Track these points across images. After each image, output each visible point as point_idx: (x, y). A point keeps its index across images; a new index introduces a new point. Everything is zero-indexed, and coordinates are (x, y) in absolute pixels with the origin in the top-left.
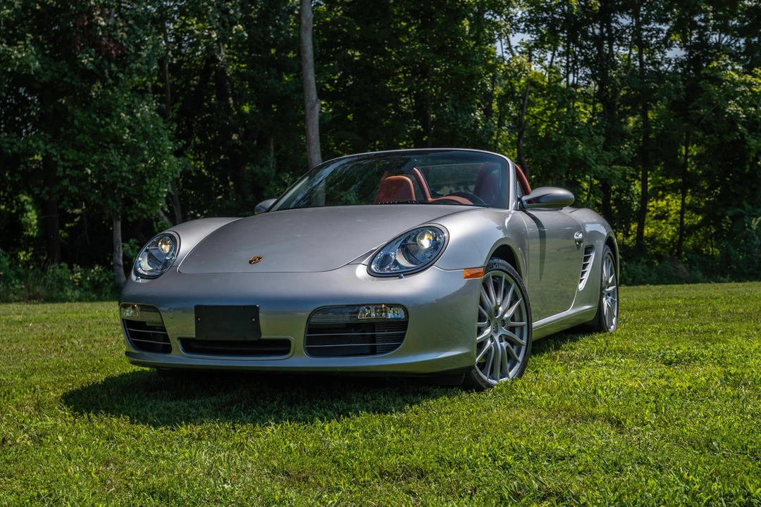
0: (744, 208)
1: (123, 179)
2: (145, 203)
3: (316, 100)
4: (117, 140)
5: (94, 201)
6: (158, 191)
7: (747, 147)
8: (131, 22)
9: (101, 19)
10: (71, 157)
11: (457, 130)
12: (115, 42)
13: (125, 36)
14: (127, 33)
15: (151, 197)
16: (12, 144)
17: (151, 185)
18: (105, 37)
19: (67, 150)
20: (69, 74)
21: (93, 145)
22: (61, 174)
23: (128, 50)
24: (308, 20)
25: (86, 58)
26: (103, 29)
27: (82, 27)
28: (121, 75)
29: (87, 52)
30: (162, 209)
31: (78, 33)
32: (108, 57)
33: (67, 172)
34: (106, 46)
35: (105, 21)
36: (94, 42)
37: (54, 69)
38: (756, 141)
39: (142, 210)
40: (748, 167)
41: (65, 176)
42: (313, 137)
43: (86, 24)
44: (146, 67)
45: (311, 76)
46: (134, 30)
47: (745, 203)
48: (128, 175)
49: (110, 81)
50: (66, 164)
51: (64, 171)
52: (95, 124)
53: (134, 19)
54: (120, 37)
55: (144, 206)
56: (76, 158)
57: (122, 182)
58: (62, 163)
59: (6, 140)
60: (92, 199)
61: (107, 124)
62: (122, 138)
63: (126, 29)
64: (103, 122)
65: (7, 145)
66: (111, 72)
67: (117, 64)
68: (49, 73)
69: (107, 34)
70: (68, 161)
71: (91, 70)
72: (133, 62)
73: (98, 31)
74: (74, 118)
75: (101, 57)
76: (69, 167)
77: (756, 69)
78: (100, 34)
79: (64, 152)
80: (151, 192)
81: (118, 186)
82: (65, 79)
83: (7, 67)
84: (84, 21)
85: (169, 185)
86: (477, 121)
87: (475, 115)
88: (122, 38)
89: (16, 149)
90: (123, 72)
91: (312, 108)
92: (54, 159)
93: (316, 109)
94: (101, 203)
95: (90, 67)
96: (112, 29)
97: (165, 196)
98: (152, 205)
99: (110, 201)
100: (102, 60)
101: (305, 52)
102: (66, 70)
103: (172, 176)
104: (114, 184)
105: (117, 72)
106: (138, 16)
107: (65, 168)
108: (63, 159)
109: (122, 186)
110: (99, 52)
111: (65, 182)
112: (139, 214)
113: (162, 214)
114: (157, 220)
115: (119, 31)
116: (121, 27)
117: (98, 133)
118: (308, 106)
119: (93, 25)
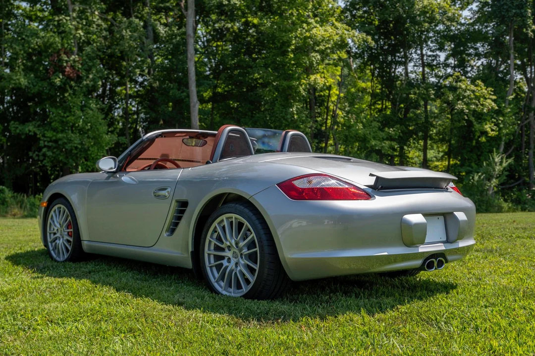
0: (472, 168)
1: (76, 148)
2: (90, 162)
3: (197, 102)
5: (61, 160)
7: (473, 129)
8: (85, 58)
9: (65, 56)
10: (48, 135)
12: (74, 69)
13: (80, 66)
14: (81, 64)
15: (93, 158)
18: (68, 66)
19: (47, 131)
21: (61, 128)
22: (43, 145)
24: (191, 55)
25: (57, 79)
26: (67, 62)
27: (54, 61)
29: (57, 76)
31: (52, 65)
32: (69, 78)
33: (46, 143)
34: (68, 72)
35: (68, 57)
36: (62, 70)
37: (40, 85)
38: (480, 125)
40: (474, 142)
41: (45, 146)
45: (193, 88)
46: (86, 62)
47: (473, 164)
49: (71, 92)
50: (45, 139)
51: (44, 143)
53: (86, 56)
54: (77, 67)
56: (51, 136)
57: (76, 150)
58: (42, 138)
59: (13, 126)
60: (60, 159)
61: (68, 117)
63: (81, 62)
64: (66, 115)
66: (71, 87)
67: (76, 82)
68: (37, 87)
70: (48, 137)
71: (59, 86)
72: (85, 80)
73: (63, 63)
75: (65, 78)
77: (478, 81)
78: (65, 65)
82: (46, 91)
83: (10, 84)
84: (55, 58)
89: (18, 131)
90: (78, 87)
91: (194, 106)
92: (38, 136)
93: (196, 107)
95: (59, 84)
96: (72, 62)
99: (70, 160)
100: (66, 80)
101: (190, 74)
104: (71, 150)
105: (75, 86)
106: (89, 54)
107: (45, 141)
108: (44, 136)
110: (64, 75)
111: (44, 150)
115: (77, 63)
116: (78, 61)
117: (63, 122)
118: (192, 105)
119: (60, 60)
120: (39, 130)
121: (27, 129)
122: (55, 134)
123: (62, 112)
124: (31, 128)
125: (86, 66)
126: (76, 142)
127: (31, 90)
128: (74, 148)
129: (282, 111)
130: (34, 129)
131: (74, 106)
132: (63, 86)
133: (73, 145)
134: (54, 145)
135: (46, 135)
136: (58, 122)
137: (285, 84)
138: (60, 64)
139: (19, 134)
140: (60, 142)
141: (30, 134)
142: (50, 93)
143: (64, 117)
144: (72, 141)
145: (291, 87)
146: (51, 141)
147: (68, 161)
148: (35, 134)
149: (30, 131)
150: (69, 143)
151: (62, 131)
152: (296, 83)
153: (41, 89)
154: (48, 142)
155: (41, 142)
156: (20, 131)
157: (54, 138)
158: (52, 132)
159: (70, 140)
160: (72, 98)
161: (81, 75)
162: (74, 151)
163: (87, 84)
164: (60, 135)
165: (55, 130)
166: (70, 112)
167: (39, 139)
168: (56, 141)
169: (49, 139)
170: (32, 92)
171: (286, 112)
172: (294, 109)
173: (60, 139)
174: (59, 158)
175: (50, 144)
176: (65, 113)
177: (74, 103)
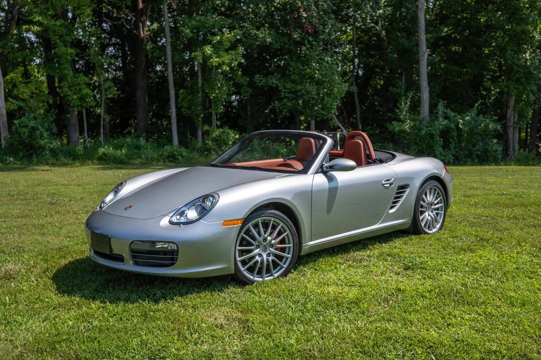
1: (313, 99)
2: (325, 111)
3: (426, 51)
4: (312, 78)
5: (300, 110)
6: (331, 105)
8: (321, 13)
9: (304, 13)
10: (288, 87)
11: (514, 65)
12: (312, 24)
13: (317, 21)
14: (318, 19)
15: (328, 108)
16: (261, 80)
17: (328, 101)
18: (306, 22)
19: (287, 83)
20: (288, 44)
21: (299, 80)
23: (319, 29)
24: (422, 4)
25: (296, 34)
26: (306, 18)
27: (295, 18)
28: (314, 43)
29: (297, 31)
30: (335, 114)
31: (292, 21)
32: (308, 33)
33: (287, 95)
34: (307, 28)
35: (306, 14)
36: (301, 26)
37: (281, 41)
39: (324, 115)
41: (285, 97)
42: (423, 72)
43: (296, 16)
44: (328, 37)
45: (423, 37)
46: (323, 17)
48: (315, 97)
49: (309, 46)
50: (286, 91)
52: (300, 69)
53: (323, 11)
54: (314, 22)
55: (324, 113)
56: (291, 87)
57: (313, 100)
58: (283, 90)
59: (258, 79)
60: (299, 109)
61: (306, 70)
62: (314, 76)
63: (318, 17)
64: (304, 68)
65: (258, 81)
66: (309, 41)
67: (313, 37)
68: (279, 43)
69: (308, 21)
70: (288, 89)
71: (299, 41)
72: (322, 35)
73: (303, 20)
74: (290, 66)
75: (304, 33)
76: (287, 92)
78: (304, 21)
79: (286, 84)
80: (328, 105)
81: (311, 102)
82: (286, 46)
83: (256, 41)
85: (338, 101)
86: (527, 59)
87: (526, 56)
88: (316, 23)
89: (262, 84)
90: (316, 41)
91: (423, 55)
92: (280, 88)
93: (425, 56)
94: (303, 111)
95: (298, 39)
96: (310, 18)
97: (335, 107)
98: (329, 112)
99: (308, 110)
100: (305, 35)
101: (420, 23)
102: (287, 41)
103: (340, 96)
104: (309, 101)
105: (312, 41)
106: (325, 9)
107: (285, 93)
108: (285, 88)
109: (313, 102)
110: (303, 31)
111: (285, 100)
112: (322, 117)
113: (334, 117)
114: (331, 120)
115: (314, 19)
116: (315, 17)
117: (301, 74)
118: (421, 54)
119: (300, 17)
120: (280, 82)
121: (270, 82)
122: (294, 85)
123: (301, 66)
124: (274, 81)
125: (322, 21)
126: (313, 93)
127: (274, 46)
128: (311, 99)
129: (514, 58)
130: (277, 82)
131: (311, 60)
132: (302, 41)
133: (310, 96)
134: (294, 96)
135: (286, 87)
136: (297, 74)
137: (519, 29)
138: (299, 20)
139: (263, 86)
140: (299, 94)
141: (273, 86)
142: (291, 48)
143: (303, 70)
144: (310, 92)
145: (525, 32)
146: (291, 92)
147: (306, 110)
148: (278, 87)
149: (273, 84)
150: (307, 94)
151: (301, 83)
152: (530, 28)
153: (282, 44)
154: (289, 93)
155: (283, 93)
156: (264, 83)
157: (293, 90)
158: (291, 84)
159: (308, 91)
160: (310, 51)
161: (318, 30)
162: (312, 102)
163: (323, 38)
164: (300, 87)
165: (293, 82)
166: (308, 65)
167: (280, 91)
168: (295, 92)
169: (289, 91)
170: (275, 47)
171: (517, 57)
172: (527, 55)
173: (298, 91)
174: (297, 108)
175: (290, 95)
176: (303, 67)
177: (311, 56)
